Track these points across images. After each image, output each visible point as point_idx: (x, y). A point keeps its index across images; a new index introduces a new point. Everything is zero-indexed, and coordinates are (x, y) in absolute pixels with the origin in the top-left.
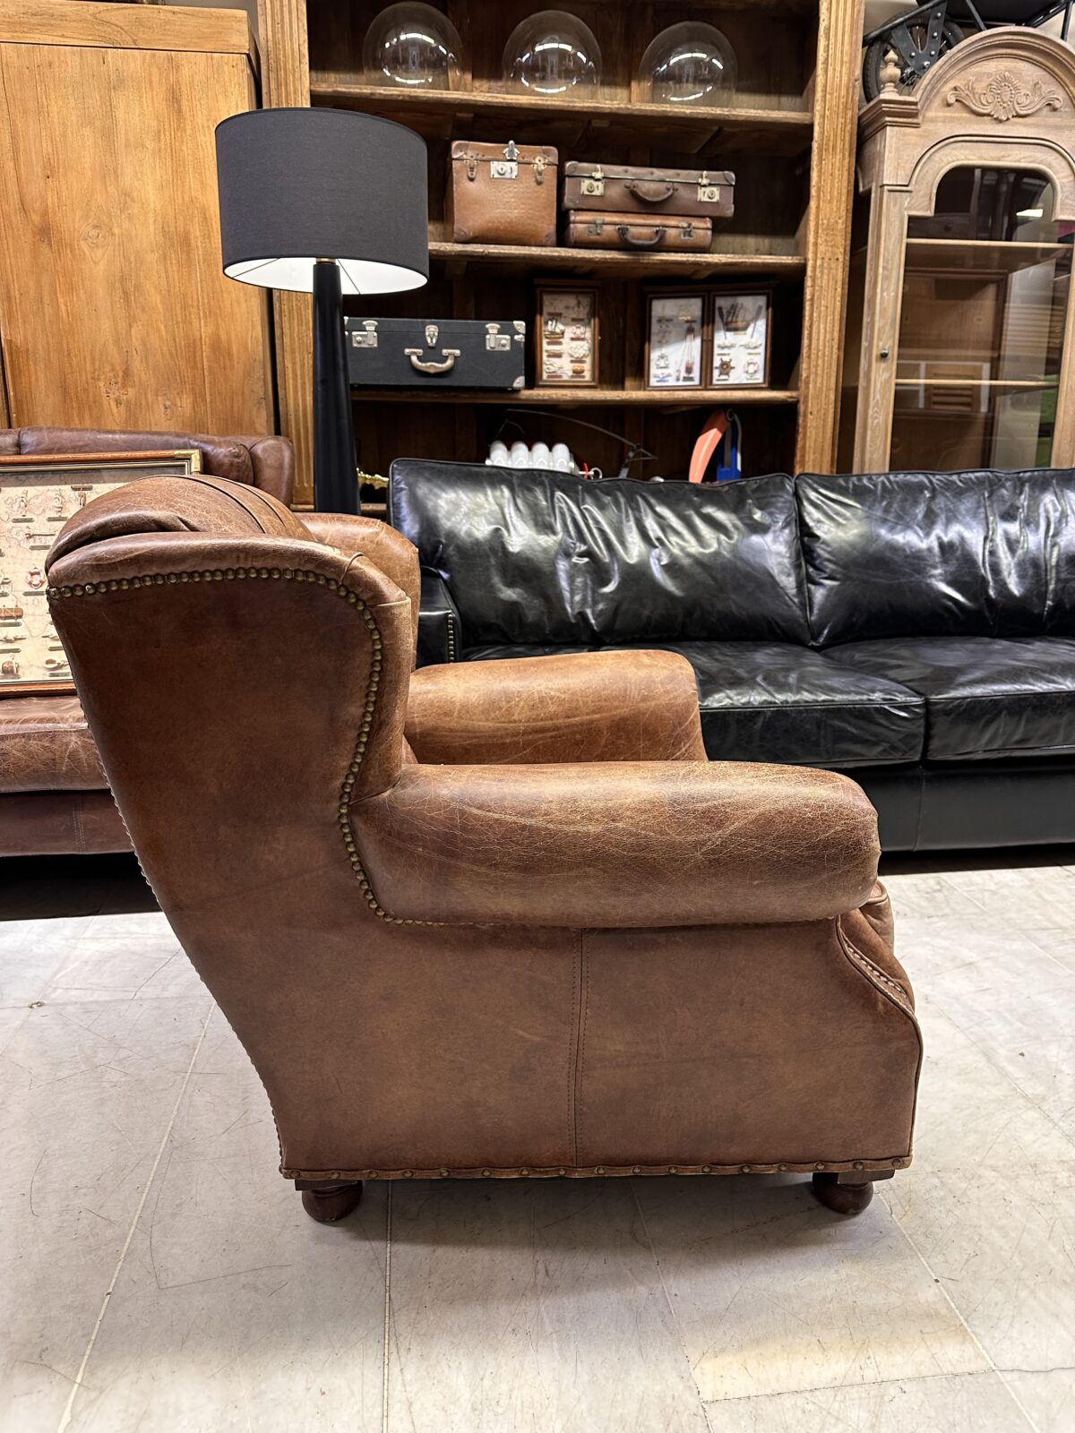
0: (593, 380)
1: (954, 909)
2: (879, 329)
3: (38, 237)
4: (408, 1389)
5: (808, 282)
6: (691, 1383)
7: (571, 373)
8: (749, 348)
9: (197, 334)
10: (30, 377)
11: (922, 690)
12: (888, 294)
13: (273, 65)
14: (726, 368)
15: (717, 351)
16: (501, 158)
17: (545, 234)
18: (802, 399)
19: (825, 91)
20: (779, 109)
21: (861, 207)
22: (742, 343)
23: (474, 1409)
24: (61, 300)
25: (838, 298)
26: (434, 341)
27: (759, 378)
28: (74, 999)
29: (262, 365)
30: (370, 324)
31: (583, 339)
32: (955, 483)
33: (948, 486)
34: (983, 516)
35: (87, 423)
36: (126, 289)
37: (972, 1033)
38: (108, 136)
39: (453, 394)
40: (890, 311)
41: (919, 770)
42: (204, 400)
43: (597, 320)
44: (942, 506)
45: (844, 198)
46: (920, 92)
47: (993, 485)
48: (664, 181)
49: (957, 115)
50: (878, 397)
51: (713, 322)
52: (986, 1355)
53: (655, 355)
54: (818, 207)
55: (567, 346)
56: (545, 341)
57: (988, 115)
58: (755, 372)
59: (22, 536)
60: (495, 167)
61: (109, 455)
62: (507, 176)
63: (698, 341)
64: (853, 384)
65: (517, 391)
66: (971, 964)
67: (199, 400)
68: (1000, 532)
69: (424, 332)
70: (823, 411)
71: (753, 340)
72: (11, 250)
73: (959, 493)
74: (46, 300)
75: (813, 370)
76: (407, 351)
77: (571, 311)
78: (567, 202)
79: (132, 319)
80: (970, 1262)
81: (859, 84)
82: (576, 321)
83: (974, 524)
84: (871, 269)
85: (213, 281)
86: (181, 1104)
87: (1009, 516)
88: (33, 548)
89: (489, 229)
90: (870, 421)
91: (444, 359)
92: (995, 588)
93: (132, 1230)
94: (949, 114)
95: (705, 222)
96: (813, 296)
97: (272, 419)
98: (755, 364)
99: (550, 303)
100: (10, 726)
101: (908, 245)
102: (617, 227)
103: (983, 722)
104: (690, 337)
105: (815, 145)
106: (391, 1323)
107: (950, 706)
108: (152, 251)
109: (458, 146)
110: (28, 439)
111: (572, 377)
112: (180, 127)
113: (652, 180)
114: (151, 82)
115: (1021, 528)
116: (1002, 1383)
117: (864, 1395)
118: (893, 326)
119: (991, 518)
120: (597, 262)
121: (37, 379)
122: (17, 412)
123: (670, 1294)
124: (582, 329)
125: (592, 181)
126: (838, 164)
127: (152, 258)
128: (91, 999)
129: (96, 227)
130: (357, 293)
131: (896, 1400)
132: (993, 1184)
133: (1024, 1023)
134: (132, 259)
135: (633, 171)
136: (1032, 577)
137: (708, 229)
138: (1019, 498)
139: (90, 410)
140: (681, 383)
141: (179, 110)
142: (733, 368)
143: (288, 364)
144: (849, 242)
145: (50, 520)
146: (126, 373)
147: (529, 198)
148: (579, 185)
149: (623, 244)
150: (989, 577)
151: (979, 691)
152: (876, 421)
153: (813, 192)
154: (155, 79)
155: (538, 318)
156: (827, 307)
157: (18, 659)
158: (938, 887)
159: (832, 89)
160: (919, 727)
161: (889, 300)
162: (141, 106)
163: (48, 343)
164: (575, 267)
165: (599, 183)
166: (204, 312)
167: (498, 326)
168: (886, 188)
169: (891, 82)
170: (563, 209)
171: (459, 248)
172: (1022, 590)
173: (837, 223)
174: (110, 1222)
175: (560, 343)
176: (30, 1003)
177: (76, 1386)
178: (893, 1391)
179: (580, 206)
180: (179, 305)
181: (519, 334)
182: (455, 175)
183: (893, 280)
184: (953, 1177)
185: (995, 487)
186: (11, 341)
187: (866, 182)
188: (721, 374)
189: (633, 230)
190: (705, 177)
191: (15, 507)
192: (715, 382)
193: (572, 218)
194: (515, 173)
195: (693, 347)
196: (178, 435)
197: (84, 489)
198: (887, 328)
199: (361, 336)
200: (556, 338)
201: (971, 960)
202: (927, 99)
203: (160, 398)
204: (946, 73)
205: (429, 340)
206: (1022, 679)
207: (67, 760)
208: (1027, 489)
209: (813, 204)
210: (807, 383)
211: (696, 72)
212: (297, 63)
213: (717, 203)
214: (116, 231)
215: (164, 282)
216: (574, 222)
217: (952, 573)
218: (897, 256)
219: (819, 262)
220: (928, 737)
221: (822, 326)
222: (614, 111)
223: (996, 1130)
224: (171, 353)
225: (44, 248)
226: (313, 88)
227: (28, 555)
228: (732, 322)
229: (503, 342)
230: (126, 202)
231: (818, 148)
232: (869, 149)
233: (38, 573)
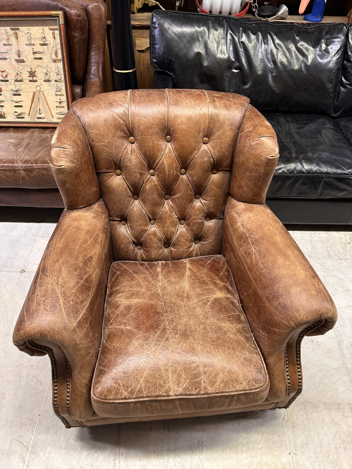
93: (47, 389)
123: (204, 445)
145: (4, 45)
157: (3, 110)
174: (41, 383)
176: (21, 270)
177: (29, 452)
197: (16, 29)
207: (21, 180)
233: (4, 71)
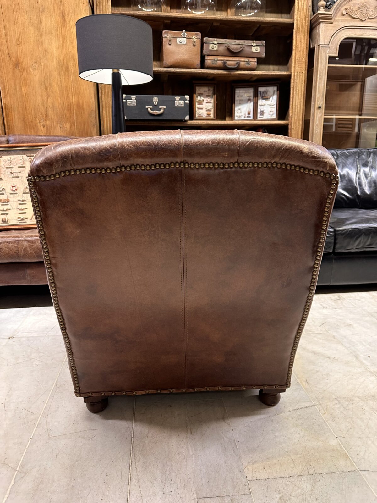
0: (214, 117)
1: (344, 306)
2: (318, 98)
3: (14, 67)
4: (138, 474)
5: (292, 81)
6: (244, 473)
7: (206, 115)
8: (271, 106)
9: (72, 101)
10: (12, 117)
11: (333, 226)
12: (321, 85)
13: (98, 3)
14: (262, 113)
15: (259, 107)
16: (180, 36)
17: (196, 64)
18: (290, 124)
19: (298, 11)
20: (282, 18)
21: (311, 53)
22: (268, 104)
23: (162, 482)
24: (23, 89)
25: (303, 87)
26: (156, 103)
27: (274, 116)
28: (25, 336)
29: (94, 112)
30: (134, 97)
31: (211, 103)
32: (345, 153)
33: (343, 154)
34: (356, 165)
35: (33, 133)
36: (46, 84)
37: (350, 349)
38: (39, 29)
39: (163, 122)
40: (322, 91)
41: (332, 255)
42: (74, 125)
43: (215, 96)
44: (341, 161)
45: (305, 50)
46: (333, 10)
47: (359, 154)
48: (239, 44)
49: (346, 19)
50: (317, 122)
51: (258, 96)
52: (355, 465)
53: (236, 109)
54: (295, 53)
55: (204, 105)
56: (197, 104)
57: (358, 19)
58: (273, 114)
59: (9, 173)
60: (178, 40)
61: (40, 144)
62: (183, 43)
63: (252, 103)
64: (308, 118)
65: (186, 121)
66: (350, 325)
67: (72, 125)
68: (362, 171)
69: (153, 100)
70: (297, 128)
71: (273, 102)
72: (5, 71)
73: (347, 157)
74: (18, 89)
75: (294, 113)
76: (147, 107)
77: (206, 93)
78: (204, 52)
79: (48, 96)
80: (349, 431)
81: (311, 8)
82: (208, 96)
83: (352, 168)
84: (315, 76)
85: (77, 82)
86: (61, 372)
87: (365, 165)
88: (13, 177)
89: (176, 63)
90: (314, 131)
91: (160, 110)
92: (360, 191)
93: (40, 417)
94: (343, 19)
95: (255, 59)
96: (294, 86)
97: (99, 132)
98: (273, 111)
99: (199, 90)
100: (3, 239)
101: (328, 67)
102: (223, 61)
103: (355, 237)
104: (249, 102)
105: (294, 31)
106: (133, 450)
107: (343, 232)
108: (55, 71)
109: (165, 32)
110: (11, 138)
111: (207, 116)
112: (65, 26)
113: (235, 44)
114: (54, 10)
115: (370, 169)
116: (361, 475)
117: (309, 479)
118: (323, 96)
119: (359, 166)
120: (215, 74)
121: (15, 118)
122: (8, 130)
123: (237, 441)
124: (210, 99)
125: (213, 45)
126: (303, 38)
127: (55, 73)
128: (30, 336)
129: (35, 62)
130: (128, 84)
131: (321, 481)
132: (358, 403)
133: (370, 346)
134: (48, 74)
135: (228, 41)
136: (374, 187)
137: (255, 62)
138: (369, 159)
139: (34, 128)
140: (246, 118)
141: (64, 20)
142: (265, 113)
143: (104, 112)
144: (307, 66)
145: (19, 167)
146: (47, 115)
147: (191, 51)
148: (209, 46)
149: (225, 68)
150: (358, 187)
151: (354, 226)
152: (317, 131)
153: (294, 48)
154: (56, 8)
155: (194, 95)
156: (299, 90)
157: (8, 217)
158: (338, 298)
159: (301, 10)
160: (332, 239)
161: (321, 87)
162: (51, 18)
163: (18, 104)
164: (208, 76)
165: (216, 45)
166: (74, 93)
167: (179, 97)
168: (320, 46)
169: (322, 7)
170: (203, 55)
171: (165, 69)
172: (370, 192)
173: (302, 59)
174: (32, 413)
175: (202, 104)
176: (9, 337)
177: (17, 471)
178: (320, 477)
179: (209, 54)
180: (65, 91)
181: (187, 100)
182: (164, 43)
183: (323, 80)
184: (343, 400)
185: (360, 155)
186: (5, 104)
187: (313, 44)
188: (260, 115)
189: (228, 62)
190: (254, 43)
191: (7, 163)
192: (258, 118)
193: (206, 58)
194: (186, 42)
195: (251, 105)
196: (64, 137)
197: (31, 156)
198: (321, 97)
199: (130, 101)
200: (201, 102)
201: (350, 324)
202: (335, 13)
203: (58, 124)
204: (342, 3)
205: (155, 103)
206: (370, 222)
207: (23, 251)
208: (372, 155)
209: (294, 52)
210: (292, 118)
211: (251, 5)
212: (107, 3)
213: (259, 52)
214: (42, 64)
215: (59, 83)
216: (207, 60)
217: (344, 186)
218: (324, 70)
219: (296, 74)
220: (335, 244)
221: (297, 97)
222: (221, 19)
223: (359, 383)
224: (62, 108)
225: (17, 71)
226: (112, 12)
227: (11, 180)
228: (264, 96)
229: (181, 103)
230: (46, 53)
231: (296, 32)
232: (314, 32)
233: (15, 186)
